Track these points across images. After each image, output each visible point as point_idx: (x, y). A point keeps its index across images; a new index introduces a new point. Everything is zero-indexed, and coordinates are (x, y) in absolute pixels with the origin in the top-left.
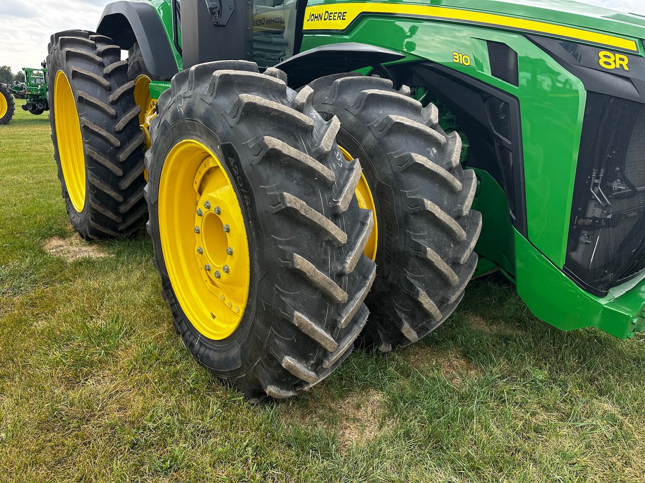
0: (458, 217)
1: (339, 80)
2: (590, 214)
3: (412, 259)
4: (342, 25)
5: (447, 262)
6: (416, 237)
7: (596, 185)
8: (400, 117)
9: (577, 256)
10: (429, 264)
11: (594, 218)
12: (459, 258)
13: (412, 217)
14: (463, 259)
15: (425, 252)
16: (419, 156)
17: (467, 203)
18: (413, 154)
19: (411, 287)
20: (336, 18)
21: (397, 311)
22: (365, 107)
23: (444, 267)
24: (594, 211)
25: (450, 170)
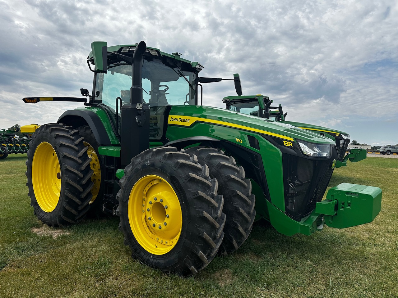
0: (248, 196)
1: (199, 150)
2: (290, 192)
3: (235, 213)
4: (189, 124)
5: (246, 213)
6: (235, 204)
7: (290, 182)
8: (224, 163)
9: (288, 207)
10: (240, 214)
11: (292, 194)
12: (250, 212)
13: (233, 197)
14: (251, 212)
15: (239, 209)
16: (233, 176)
17: (250, 191)
18: (231, 175)
19: (235, 224)
20: (185, 121)
21: (230, 235)
22: (210, 159)
23: (246, 215)
24: (291, 191)
25: (243, 179)
